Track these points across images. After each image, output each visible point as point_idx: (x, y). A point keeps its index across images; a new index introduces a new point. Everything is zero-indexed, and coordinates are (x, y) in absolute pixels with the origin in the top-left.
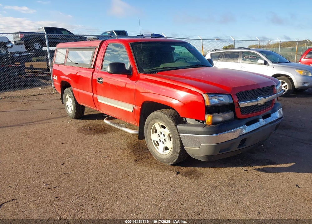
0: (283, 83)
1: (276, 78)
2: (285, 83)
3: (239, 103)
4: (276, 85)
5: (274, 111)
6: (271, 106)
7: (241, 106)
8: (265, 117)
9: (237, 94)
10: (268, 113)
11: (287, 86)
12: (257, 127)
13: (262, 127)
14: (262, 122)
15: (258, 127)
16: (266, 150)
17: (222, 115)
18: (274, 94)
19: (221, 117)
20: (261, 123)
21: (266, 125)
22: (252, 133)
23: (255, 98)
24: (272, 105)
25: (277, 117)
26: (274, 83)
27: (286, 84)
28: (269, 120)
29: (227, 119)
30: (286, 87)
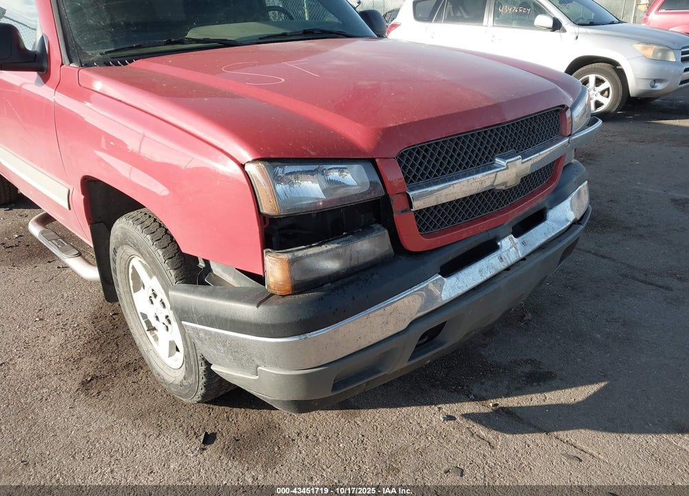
0: (599, 82)
1: (572, 77)
2: (603, 81)
3: (411, 194)
4: (569, 101)
5: (558, 198)
6: (548, 184)
7: (417, 205)
8: (521, 229)
9: (402, 155)
10: (538, 210)
11: (608, 89)
12: (488, 275)
13: (508, 269)
14: (511, 249)
15: (493, 272)
16: (529, 316)
17: (340, 251)
18: (564, 137)
19: (336, 256)
20: (504, 255)
21: (524, 259)
22: (464, 303)
23: (483, 162)
24: (553, 179)
25: (568, 221)
26: (564, 98)
27: (607, 85)
28: (539, 235)
29: (362, 261)
30: (606, 92)
